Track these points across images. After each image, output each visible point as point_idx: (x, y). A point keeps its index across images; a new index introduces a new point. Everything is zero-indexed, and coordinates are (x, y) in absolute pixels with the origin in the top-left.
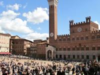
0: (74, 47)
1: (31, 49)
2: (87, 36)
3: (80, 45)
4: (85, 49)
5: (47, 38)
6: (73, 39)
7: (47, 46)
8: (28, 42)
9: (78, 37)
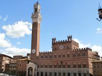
0: (56, 64)
1: (11, 65)
2: (68, 53)
3: (62, 62)
4: (66, 66)
5: (28, 54)
6: (55, 56)
7: (28, 63)
8: (7, 58)
9: (60, 54)
